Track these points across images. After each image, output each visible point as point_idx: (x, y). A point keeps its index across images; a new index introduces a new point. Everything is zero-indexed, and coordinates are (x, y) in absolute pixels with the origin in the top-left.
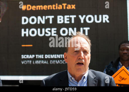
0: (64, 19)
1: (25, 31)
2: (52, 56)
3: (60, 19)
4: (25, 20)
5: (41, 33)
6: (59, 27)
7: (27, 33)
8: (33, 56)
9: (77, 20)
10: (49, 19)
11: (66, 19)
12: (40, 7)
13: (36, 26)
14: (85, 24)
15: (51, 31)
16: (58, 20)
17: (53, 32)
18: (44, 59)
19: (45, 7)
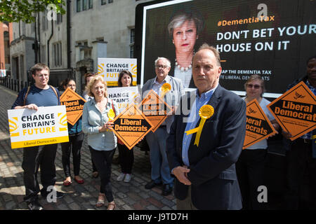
0: (260, 33)
1: (220, 46)
2: (245, 72)
3: (256, 33)
4: (220, 36)
5: (235, 49)
6: (254, 42)
7: (221, 48)
8: (226, 71)
9: (276, 33)
10: (244, 33)
11: (262, 33)
12: (235, 22)
13: (231, 42)
14: (285, 37)
15: (245, 46)
16: (254, 33)
17: (247, 47)
18: (237, 75)
19: (240, 22)
